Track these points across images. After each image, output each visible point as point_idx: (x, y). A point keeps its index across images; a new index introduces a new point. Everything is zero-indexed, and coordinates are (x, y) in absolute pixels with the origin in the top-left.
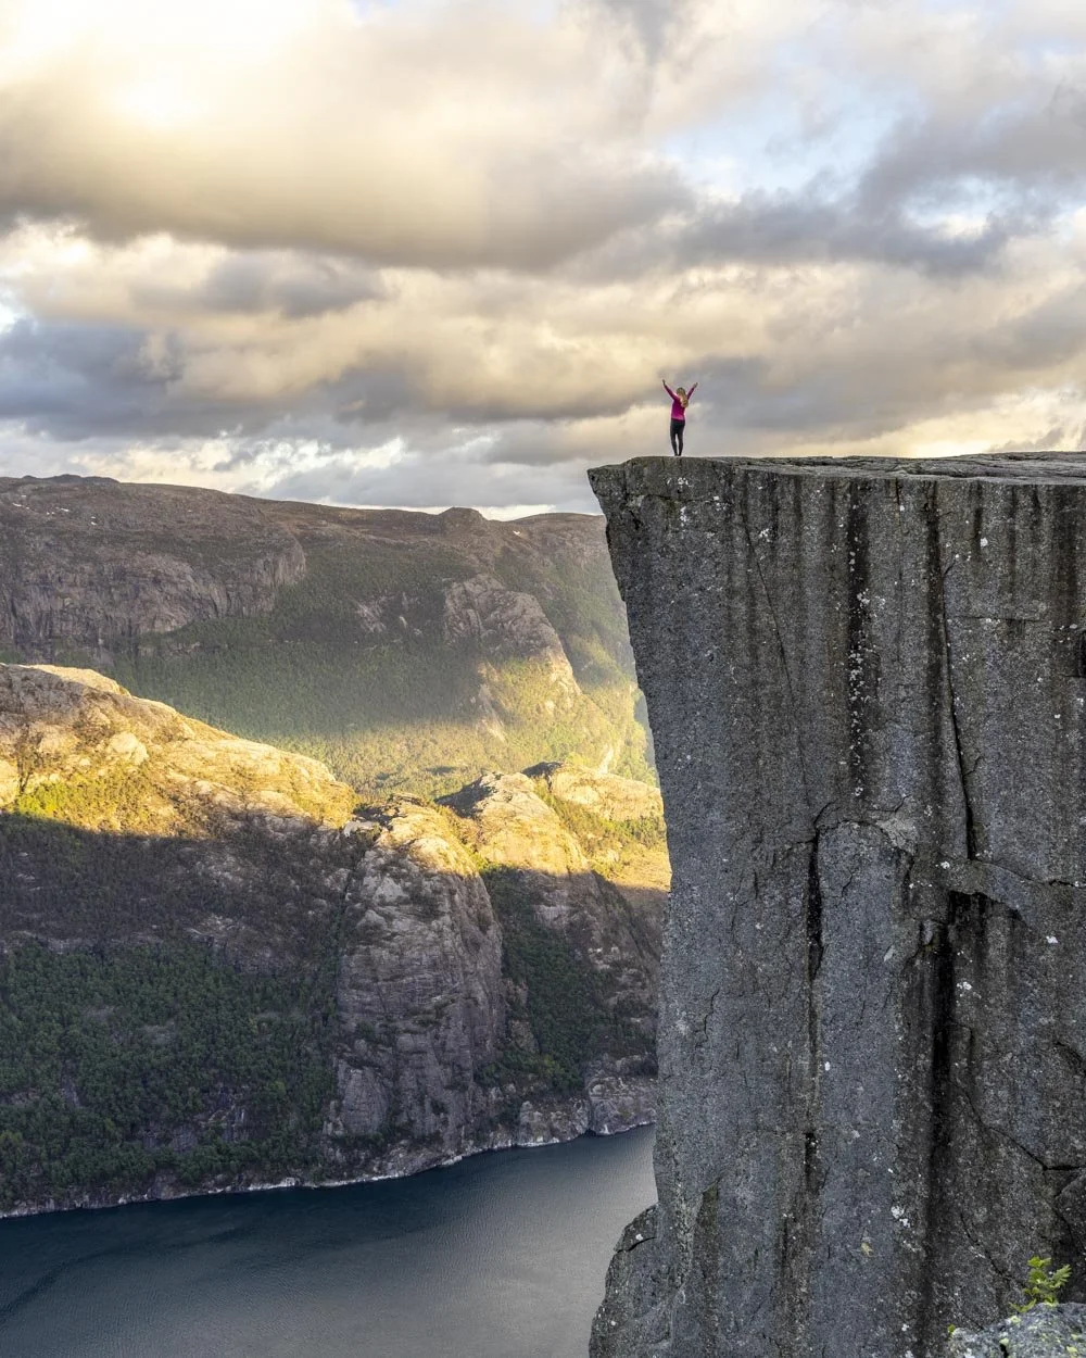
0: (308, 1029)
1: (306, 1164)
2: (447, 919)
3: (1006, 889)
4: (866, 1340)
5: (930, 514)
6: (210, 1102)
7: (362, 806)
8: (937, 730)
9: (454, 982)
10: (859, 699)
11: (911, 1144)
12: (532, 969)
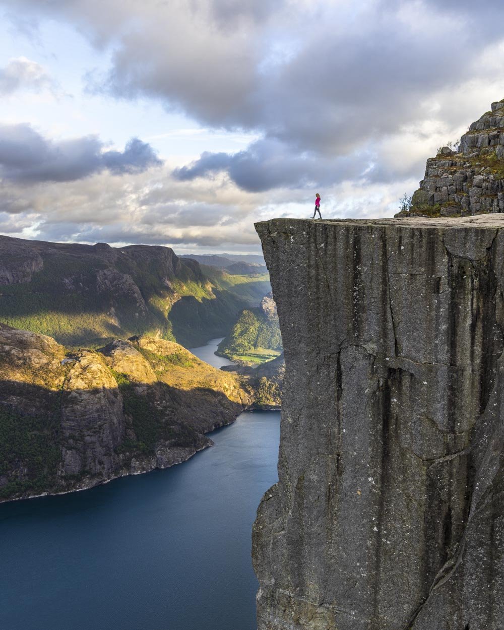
0: (50, 436)
1: (51, 487)
2: (102, 393)
3: (409, 366)
4: (359, 525)
5: (383, 238)
6: (12, 466)
7: (68, 353)
8: (385, 312)
9: (105, 417)
10: (357, 303)
11: (375, 455)
12: (134, 410)
